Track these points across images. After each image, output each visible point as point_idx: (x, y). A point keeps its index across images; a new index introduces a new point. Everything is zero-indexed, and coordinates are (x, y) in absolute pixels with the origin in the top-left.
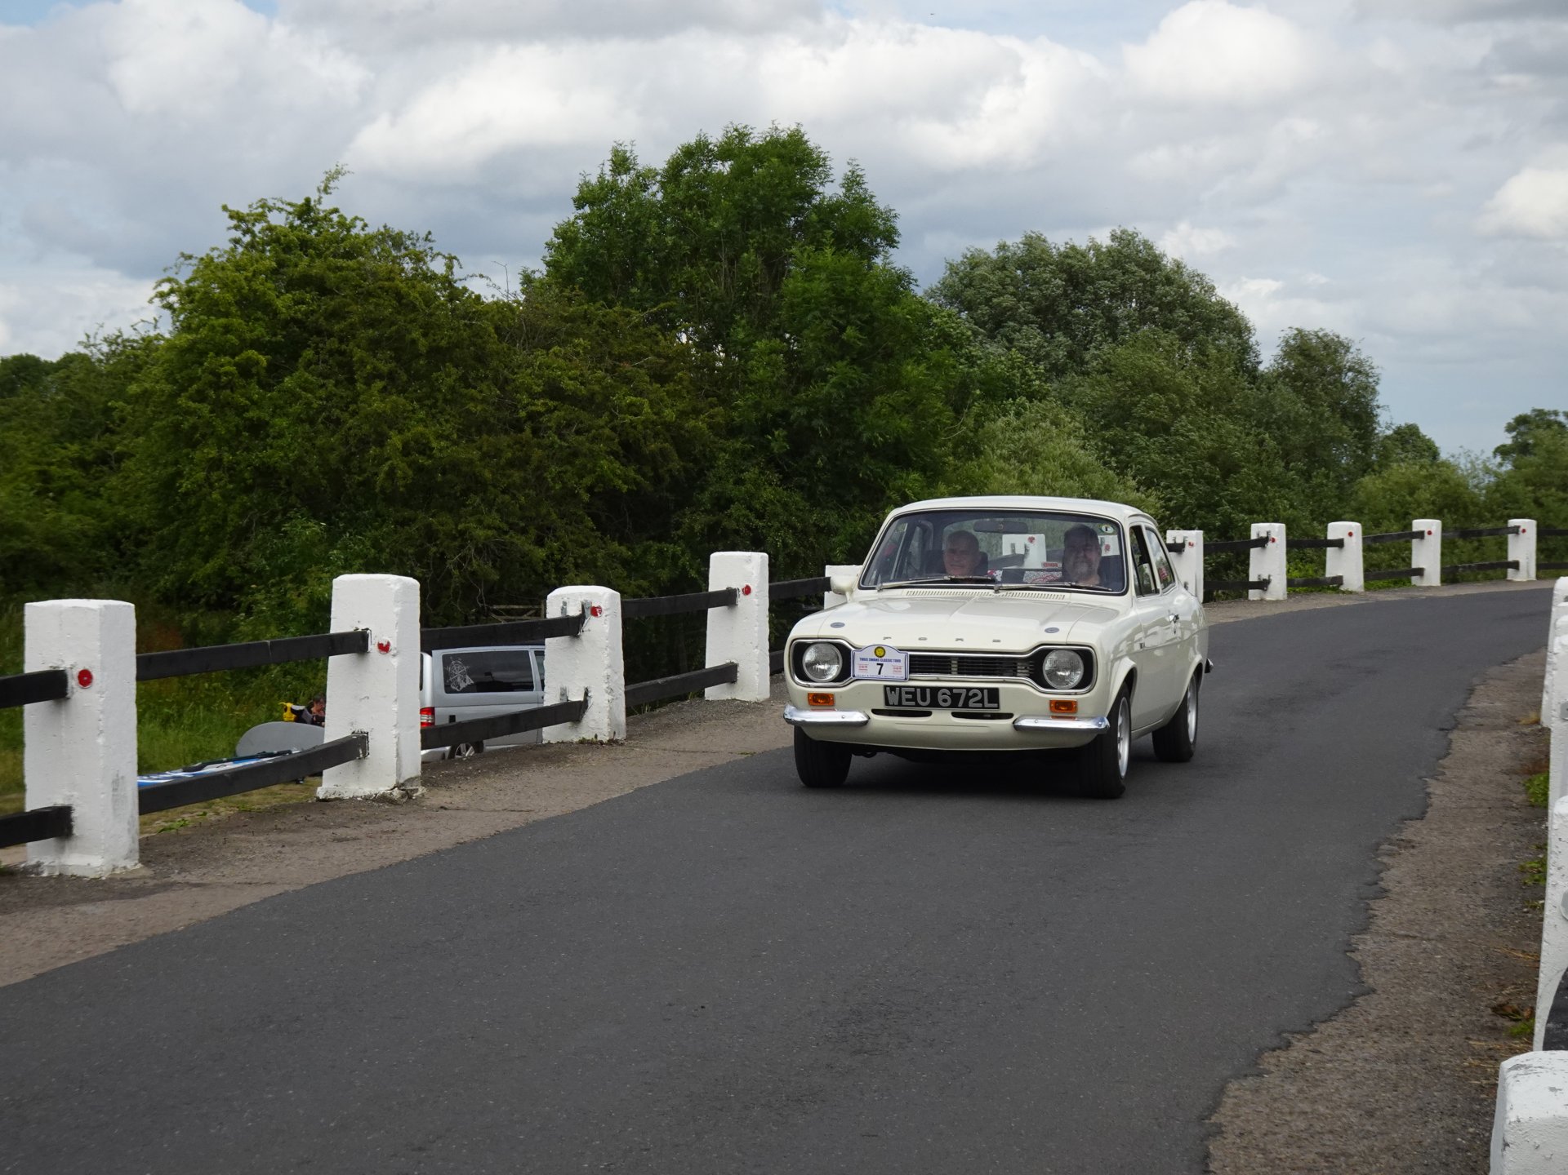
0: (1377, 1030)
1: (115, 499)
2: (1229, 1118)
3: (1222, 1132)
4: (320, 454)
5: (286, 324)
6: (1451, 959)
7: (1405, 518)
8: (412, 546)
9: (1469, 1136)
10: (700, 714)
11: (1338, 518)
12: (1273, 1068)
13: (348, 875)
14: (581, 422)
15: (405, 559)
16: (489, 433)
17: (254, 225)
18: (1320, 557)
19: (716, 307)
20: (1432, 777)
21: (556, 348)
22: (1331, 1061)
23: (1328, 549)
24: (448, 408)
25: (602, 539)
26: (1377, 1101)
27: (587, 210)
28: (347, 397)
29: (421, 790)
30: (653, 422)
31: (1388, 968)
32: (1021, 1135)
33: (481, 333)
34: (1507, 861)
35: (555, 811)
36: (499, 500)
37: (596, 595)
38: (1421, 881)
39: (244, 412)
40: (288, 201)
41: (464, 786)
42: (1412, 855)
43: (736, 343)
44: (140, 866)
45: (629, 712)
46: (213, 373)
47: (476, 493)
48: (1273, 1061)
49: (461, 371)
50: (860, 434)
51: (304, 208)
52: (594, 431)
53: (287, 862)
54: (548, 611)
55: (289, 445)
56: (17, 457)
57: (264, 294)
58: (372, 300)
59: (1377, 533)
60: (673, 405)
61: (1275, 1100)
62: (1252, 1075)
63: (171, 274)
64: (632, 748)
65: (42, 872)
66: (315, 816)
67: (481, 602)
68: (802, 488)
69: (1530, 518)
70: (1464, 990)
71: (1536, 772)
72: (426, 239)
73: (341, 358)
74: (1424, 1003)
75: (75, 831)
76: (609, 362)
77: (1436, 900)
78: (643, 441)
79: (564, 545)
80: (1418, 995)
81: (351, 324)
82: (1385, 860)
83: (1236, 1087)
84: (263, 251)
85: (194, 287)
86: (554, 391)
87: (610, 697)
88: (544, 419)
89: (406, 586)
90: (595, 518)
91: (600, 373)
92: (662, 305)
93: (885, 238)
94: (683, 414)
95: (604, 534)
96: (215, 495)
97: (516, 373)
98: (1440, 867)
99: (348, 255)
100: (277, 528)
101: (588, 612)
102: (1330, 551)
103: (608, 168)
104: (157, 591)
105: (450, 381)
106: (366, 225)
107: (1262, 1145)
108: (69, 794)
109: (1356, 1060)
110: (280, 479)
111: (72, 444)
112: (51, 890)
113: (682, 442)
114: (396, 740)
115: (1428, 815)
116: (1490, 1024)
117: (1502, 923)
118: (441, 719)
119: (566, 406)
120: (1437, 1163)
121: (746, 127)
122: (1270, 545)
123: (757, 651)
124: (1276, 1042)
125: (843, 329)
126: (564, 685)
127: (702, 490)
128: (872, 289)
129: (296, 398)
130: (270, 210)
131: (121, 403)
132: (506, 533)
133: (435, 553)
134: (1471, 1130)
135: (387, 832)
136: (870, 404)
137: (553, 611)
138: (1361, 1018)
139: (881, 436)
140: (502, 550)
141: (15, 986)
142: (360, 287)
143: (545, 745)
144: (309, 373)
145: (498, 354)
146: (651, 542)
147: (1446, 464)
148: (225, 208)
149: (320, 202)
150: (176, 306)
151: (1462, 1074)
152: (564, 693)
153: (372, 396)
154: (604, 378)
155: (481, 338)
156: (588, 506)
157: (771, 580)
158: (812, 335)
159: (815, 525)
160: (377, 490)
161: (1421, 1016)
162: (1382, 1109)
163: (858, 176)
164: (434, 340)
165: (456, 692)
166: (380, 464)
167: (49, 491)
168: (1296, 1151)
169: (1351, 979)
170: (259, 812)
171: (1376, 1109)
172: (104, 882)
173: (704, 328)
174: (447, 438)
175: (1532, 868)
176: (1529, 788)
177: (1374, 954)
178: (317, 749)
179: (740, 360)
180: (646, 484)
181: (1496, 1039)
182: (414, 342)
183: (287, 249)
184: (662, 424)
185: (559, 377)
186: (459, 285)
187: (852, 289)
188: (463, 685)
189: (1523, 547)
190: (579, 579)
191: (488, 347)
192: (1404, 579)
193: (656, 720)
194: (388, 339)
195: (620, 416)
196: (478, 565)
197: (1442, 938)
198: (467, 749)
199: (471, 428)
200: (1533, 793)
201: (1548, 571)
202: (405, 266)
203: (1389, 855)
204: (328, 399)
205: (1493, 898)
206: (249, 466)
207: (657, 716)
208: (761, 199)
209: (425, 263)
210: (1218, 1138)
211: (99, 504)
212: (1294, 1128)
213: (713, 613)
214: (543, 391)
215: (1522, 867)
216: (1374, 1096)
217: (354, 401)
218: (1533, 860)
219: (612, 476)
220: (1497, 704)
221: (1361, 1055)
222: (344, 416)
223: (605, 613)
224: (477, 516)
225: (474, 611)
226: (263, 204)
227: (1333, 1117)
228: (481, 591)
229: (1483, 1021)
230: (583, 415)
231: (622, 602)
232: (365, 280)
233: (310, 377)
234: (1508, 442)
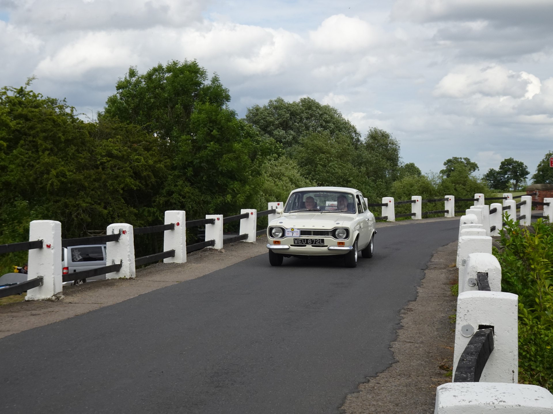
0: (399, 375)
2: (348, 407)
3: (345, 413)
4: (27, 177)
5: (14, 131)
6: (425, 350)
7: (410, 195)
8: (60, 210)
9: (431, 412)
10: (162, 268)
11: (386, 196)
12: (363, 389)
13: (36, 328)
14: (119, 165)
15: (57, 214)
16: (87, 169)
17: (2, 96)
18: (379, 209)
19: (167, 124)
20: (419, 286)
21: (110, 139)
22: (383, 387)
23: (383, 207)
24: (72, 161)
25: (127, 206)
26: (399, 400)
27: (121, 91)
28: (36, 157)
29: (63, 297)
30: (145, 165)
31: (403, 353)
33: (84, 134)
34: (445, 315)
35: (111, 303)
36: (91, 193)
37: (124, 226)
38: (415, 323)
40: (15, 87)
41: (78, 295)
42: (412, 314)
43: (174, 137)
45: (137, 268)
47: (82, 191)
48: (363, 387)
49: (76, 148)
50: (218, 168)
51: (21, 90)
52: (124, 168)
53: (14, 323)
54: (107, 232)
55: (15, 174)
57: (6, 121)
58: (45, 123)
59: (399, 201)
60: (152, 159)
61: (364, 401)
62: (356, 392)
64: (138, 280)
66: (24, 307)
67: (85, 229)
68: (198, 187)
69: (453, 195)
70: (430, 361)
71: (454, 284)
72: (64, 101)
73: (33, 143)
74: (416, 366)
76: (129, 144)
77: (420, 329)
78: (141, 171)
79: (114, 209)
80: (414, 363)
81: (37, 132)
82: (402, 315)
83: (350, 396)
84: (6, 105)
86: (110, 155)
87: (129, 263)
88: (106, 164)
89: (56, 224)
90: (125, 199)
91: (126, 148)
92: (148, 124)
93: (226, 99)
94: (155, 162)
95: (128, 205)
97: (96, 148)
98: (421, 317)
99: (36, 107)
100: (12, 204)
101: (121, 233)
103: (128, 75)
105: (73, 151)
106: (42, 96)
109: (392, 386)
110: (12, 186)
113: (155, 172)
114: (53, 279)
115: (417, 300)
116: (438, 372)
117: (443, 337)
118: (71, 271)
119: (114, 159)
121: (177, 61)
123: (182, 246)
124: (364, 380)
125: (212, 131)
126: (114, 258)
127: (163, 189)
128: (222, 117)
129: (17, 157)
130: (8, 90)
132: (93, 205)
133: (68, 212)
134: (432, 410)
135: (50, 312)
136: (221, 157)
137: (109, 232)
138: (394, 371)
139: (226, 168)
140: (92, 211)
142: (41, 118)
143: (107, 280)
144: (22, 149)
145: (90, 141)
146: (145, 208)
147: (424, 177)
149: (26, 88)
151: (429, 390)
152: (113, 261)
153: (45, 157)
154: (127, 149)
155: (84, 136)
156: (122, 195)
157: (186, 221)
158: (201, 133)
159: (203, 200)
160: (48, 190)
161: (415, 370)
162: (401, 403)
163: (217, 78)
164: (67, 137)
165: (76, 261)
166: (48, 181)
169: (391, 358)
170: (4, 305)
171: (399, 403)
173: (162, 132)
174: (72, 171)
175: (453, 317)
176: (452, 289)
177: (398, 349)
178: (25, 283)
179: (175, 143)
180: (143, 187)
181: (441, 378)
182: (60, 137)
183: (14, 105)
184: (148, 166)
185: (111, 149)
186: (76, 117)
187: (215, 117)
188: (78, 259)
189: (450, 205)
190: (119, 221)
191: (86, 139)
192: (409, 217)
193: (146, 270)
194: (50, 136)
195: (133, 163)
196: (84, 216)
197: (422, 342)
198: (80, 281)
199: (80, 168)
200: (454, 291)
201: (459, 213)
202: (56, 110)
203: (403, 314)
204: (29, 158)
205: (440, 328)
207: (147, 269)
208: (181, 86)
209: (64, 109)
212: (370, 410)
213: (166, 233)
214: (106, 154)
215: (450, 317)
216: (398, 398)
217: (39, 158)
218: (453, 315)
219: (130, 184)
220: (441, 260)
221: (394, 384)
222: (35, 164)
223: (127, 233)
224: (83, 199)
225: (82, 232)
226: (5, 88)
227: (384, 406)
228: (85, 225)
229: (436, 371)
230: (120, 163)
231: (134, 229)
232: (42, 116)
233: (23, 150)
234: (445, 169)
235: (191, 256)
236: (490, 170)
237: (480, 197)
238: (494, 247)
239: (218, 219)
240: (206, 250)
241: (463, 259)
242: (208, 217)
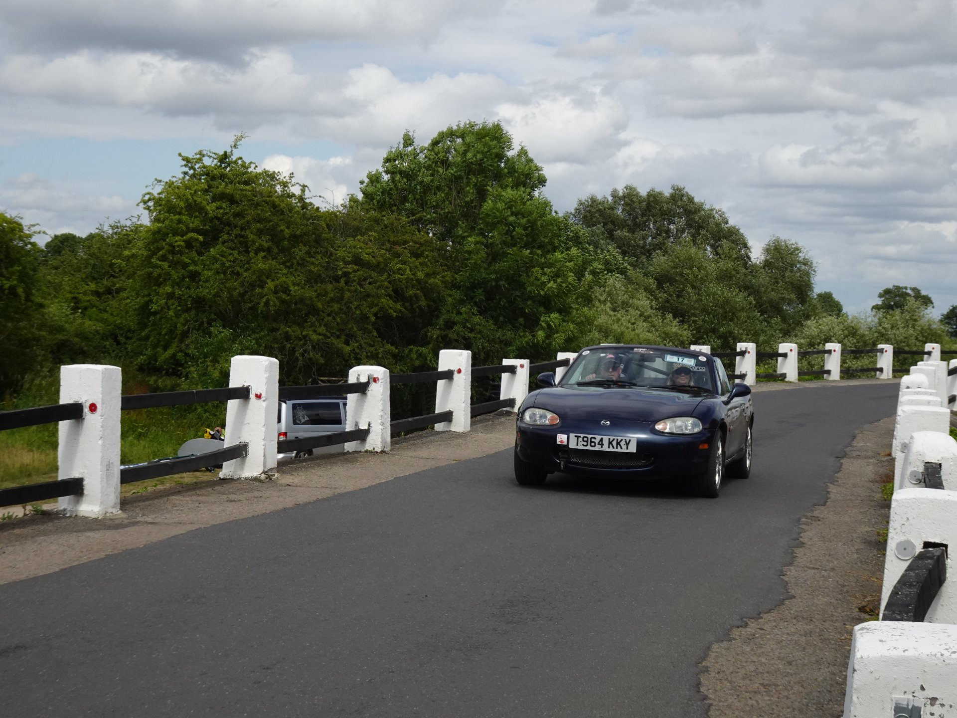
0: (795, 618)
1: (115, 314)
2: (712, 663)
3: (709, 671)
4: (229, 292)
5: (211, 220)
6: (838, 581)
7: (823, 341)
8: (277, 343)
10: (432, 438)
11: (785, 341)
12: (737, 637)
13: (235, 520)
14: (372, 278)
15: (273, 349)
16: (321, 283)
17: (195, 165)
18: (774, 362)
19: (449, 216)
20: (831, 483)
21: (359, 237)
22: (769, 634)
24: (299, 268)
25: (382, 342)
26: (794, 656)
28: (244, 261)
29: (277, 475)
30: (411, 279)
31: (803, 585)
32: (598, 669)
33: (319, 227)
34: (870, 529)
35: (350, 488)
36: (326, 320)
37: (376, 371)
38: (823, 539)
39: (187, 267)
40: (214, 151)
41: (300, 473)
42: (819, 525)
43: (458, 237)
44: (120, 512)
45: (392, 436)
46: (171, 245)
47: (313, 315)
48: (737, 633)
49: (307, 248)
50: (525, 289)
51: (223, 157)
52: (379, 283)
53: (201, 512)
54: (349, 379)
55: (212, 286)
56: (61, 289)
57: (201, 202)
58: (260, 208)
60: (422, 270)
61: (738, 654)
62: (726, 641)
63: (149, 190)
64: (393, 456)
65: (66, 514)
66: (218, 488)
67: (315, 375)
68: (492, 317)
69: (890, 344)
70: (844, 598)
71: (888, 482)
72: (291, 175)
73: (241, 239)
74: (822, 605)
75: (85, 492)
76: (388, 245)
77: (831, 549)
78: (405, 289)
79: (361, 345)
80: (818, 600)
81: (248, 222)
82: (803, 527)
83: (717, 646)
84: (200, 179)
85: (162, 198)
86: (357, 260)
87: (381, 427)
88: (352, 276)
90: (378, 330)
91: (383, 251)
92: (419, 215)
93: (539, 182)
94: (428, 275)
95: (383, 340)
96: (171, 313)
97: (337, 250)
98: (833, 531)
99: (247, 183)
100: (205, 331)
101: (371, 380)
102: (780, 359)
104: (137, 365)
105: (301, 253)
107: (730, 679)
108: (81, 471)
109: (783, 634)
110: (206, 304)
111: (92, 282)
112: (71, 524)
113: (427, 291)
114: (264, 447)
115: (828, 504)
116: (857, 617)
117: (866, 562)
118: (291, 438)
119: (364, 269)
120: (825, 691)
122: (747, 354)
123: (464, 405)
124: (739, 623)
126: (357, 420)
127: (438, 317)
129: (216, 260)
130: (204, 156)
131: (119, 261)
132: (329, 338)
133: (289, 347)
134: (844, 673)
135: (257, 497)
136: (530, 272)
137: (352, 379)
138: (787, 612)
139: (538, 291)
140: (327, 347)
141: (49, 575)
142: (254, 200)
143: (346, 453)
144: (224, 247)
145: (327, 239)
147: (846, 315)
148: (180, 155)
149: (231, 153)
150: (152, 208)
151: (841, 643)
153: (258, 260)
154: (385, 254)
155: (319, 230)
156: (374, 324)
157: (472, 366)
159: (499, 338)
160: (259, 312)
161: (820, 611)
162: (796, 661)
164: (293, 231)
165: (299, 424)
166: (262, 297)
167: (79, 309)
168: (748, 682)
169: (783, 591)
170: (187, 484)
171: (793, 661)
172: (100, 520)
173: (440, 229)
174: (298, 285)
175: (883, 533)
176: (883, 490)
177: (795, 577)
178: (220, 451)
179: (460, 247)
180: (406, 313)
182: (282, 231)
183: (213, 178)
184: (416, 280)
185: (361, 252)
186: (307, 201)
188: (303, 421)
191: (323, 235)
192: (820, 376)
193: (407, 440)
194: (268, 229)
195: (393, 275)
196: (313, 355)
197: (833, 569)
198: (305, 454)
199: (312, 280)
200: (886, 493)
201: (898, 373)
202: (277, 189)
203: (804, 524)
204: (234, 262)
205: (862, 549)
206: (189, 297)
207: (408, 438)
209: (288, 188)
210: (706, 674)
211: (105, 316)
212: (748, 670)
213: (441, 384)
214: (352, 260)
215: (878, 532)
216: (792, 654)
217: (248, 263)
218: (884, 529)
219: (387, 308)
220: (868, 444)
221: (786, 632)
222: (241, 271)
223: (380, 381)
224: (313, 328)
225: (310, 380)
226: (200, 153)
227: (769, 664)
228: (314, 369)
229: (853, 615)
230: (374, 274)
231: (390, 375)
232: (255, 196)
233: (225, 249)
234: (880, 303)
235: (478, 421)
236: (951, 308)
237: (933, 348)
238: (953, 428)
239: (522, 366)
240: (502, 414)
241: (902, 442)
242: (506, 362)
